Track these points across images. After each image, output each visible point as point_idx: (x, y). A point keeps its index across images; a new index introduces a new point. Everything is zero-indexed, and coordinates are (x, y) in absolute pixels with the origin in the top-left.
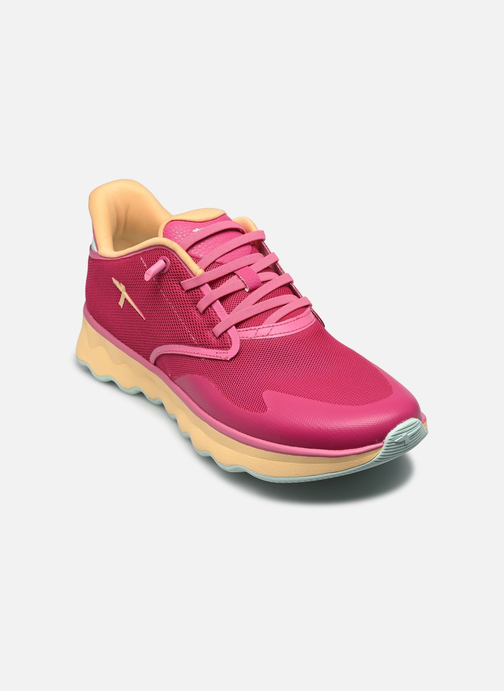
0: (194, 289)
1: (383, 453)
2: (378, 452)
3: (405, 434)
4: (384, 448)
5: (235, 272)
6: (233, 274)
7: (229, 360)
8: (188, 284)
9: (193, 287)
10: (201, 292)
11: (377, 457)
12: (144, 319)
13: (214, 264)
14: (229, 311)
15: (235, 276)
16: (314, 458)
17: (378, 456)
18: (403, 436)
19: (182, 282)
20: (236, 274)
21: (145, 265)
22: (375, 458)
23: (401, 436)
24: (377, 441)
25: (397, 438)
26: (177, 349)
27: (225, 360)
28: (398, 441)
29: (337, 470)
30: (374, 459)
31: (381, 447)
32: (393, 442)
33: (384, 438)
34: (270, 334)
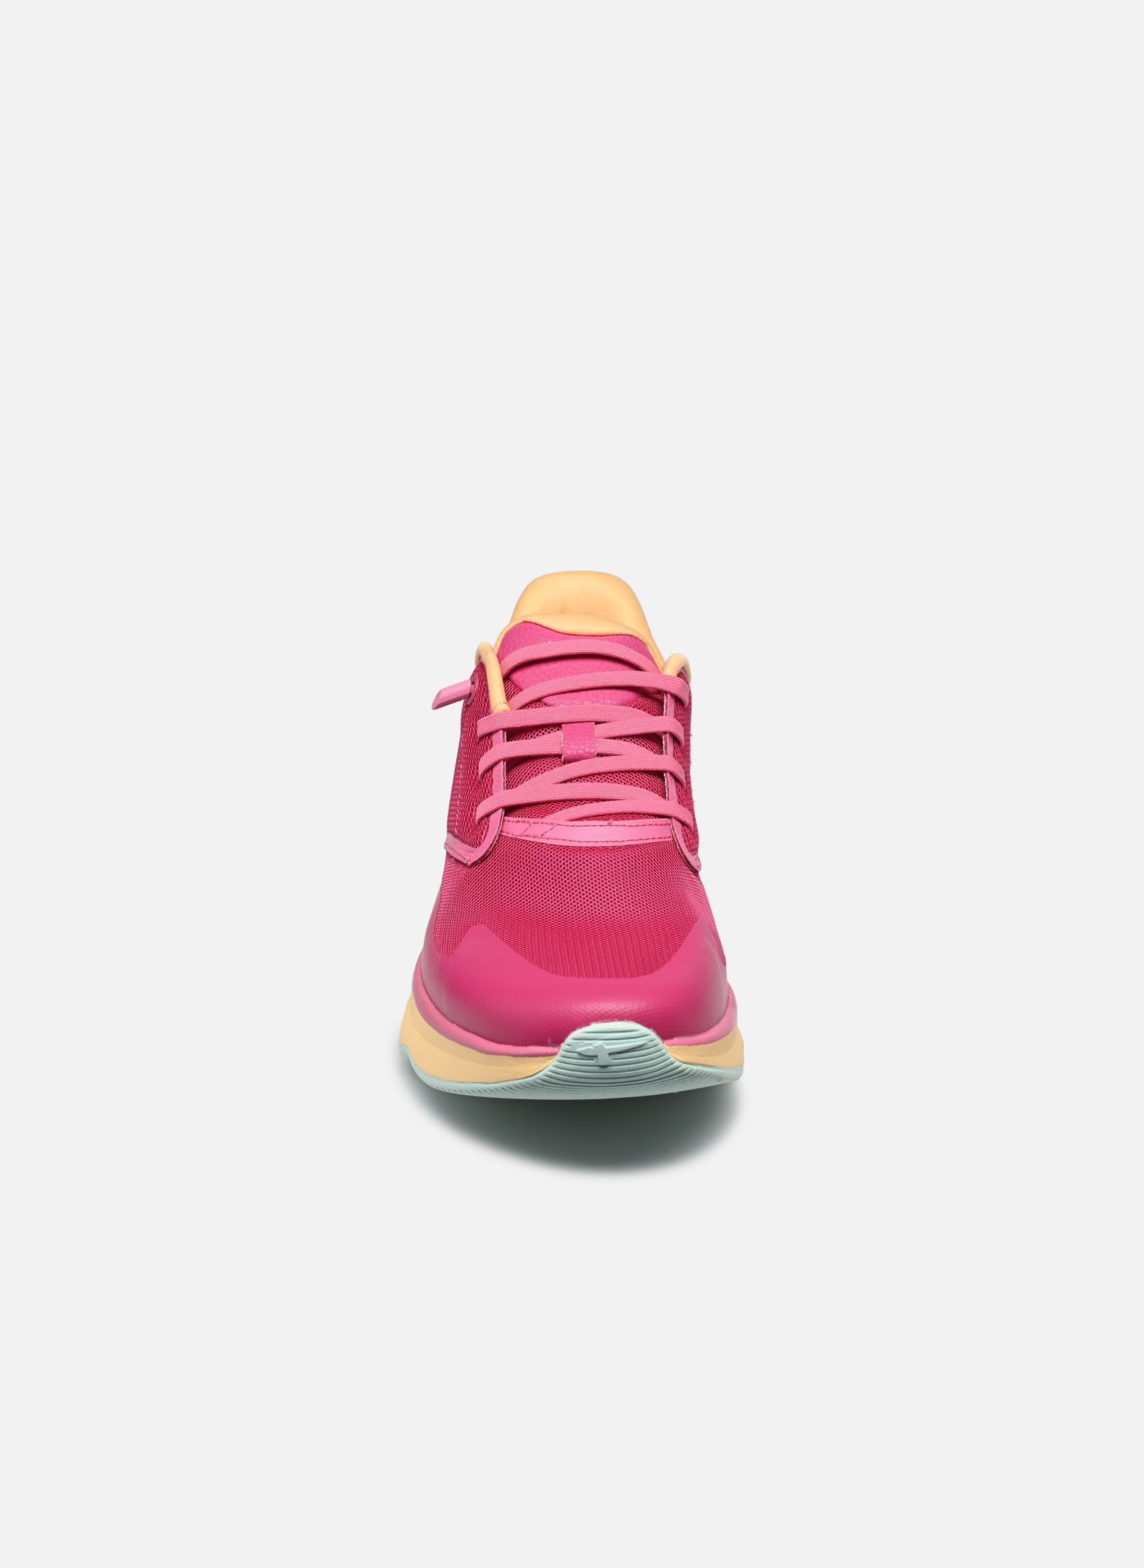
0: (486, 736)
1: (555, 1066)
2: (549, 1063)
3: (600, 1042)
4: (558, 1057)
5: (564, 725)
6: (558, 726)
7: (469, 865)
8: (482, 725)
10: (491, 743)
11: (544, 1072)
13: (538, 702)
14: (509, 785)
15: (560, 731)
17: (546, 1071)
18: (594, 1045)
19: (478, 722)
20: (562, 729)
22: (541, 1073)
23: (591, 1044)
24: (549, 1040)
25: (582, 1046)
27: (466, 865)
28: (584, 1051)
31: (554, 1054)
32: (573, 1051)
33: (563, 1041)
34: (547, 835)
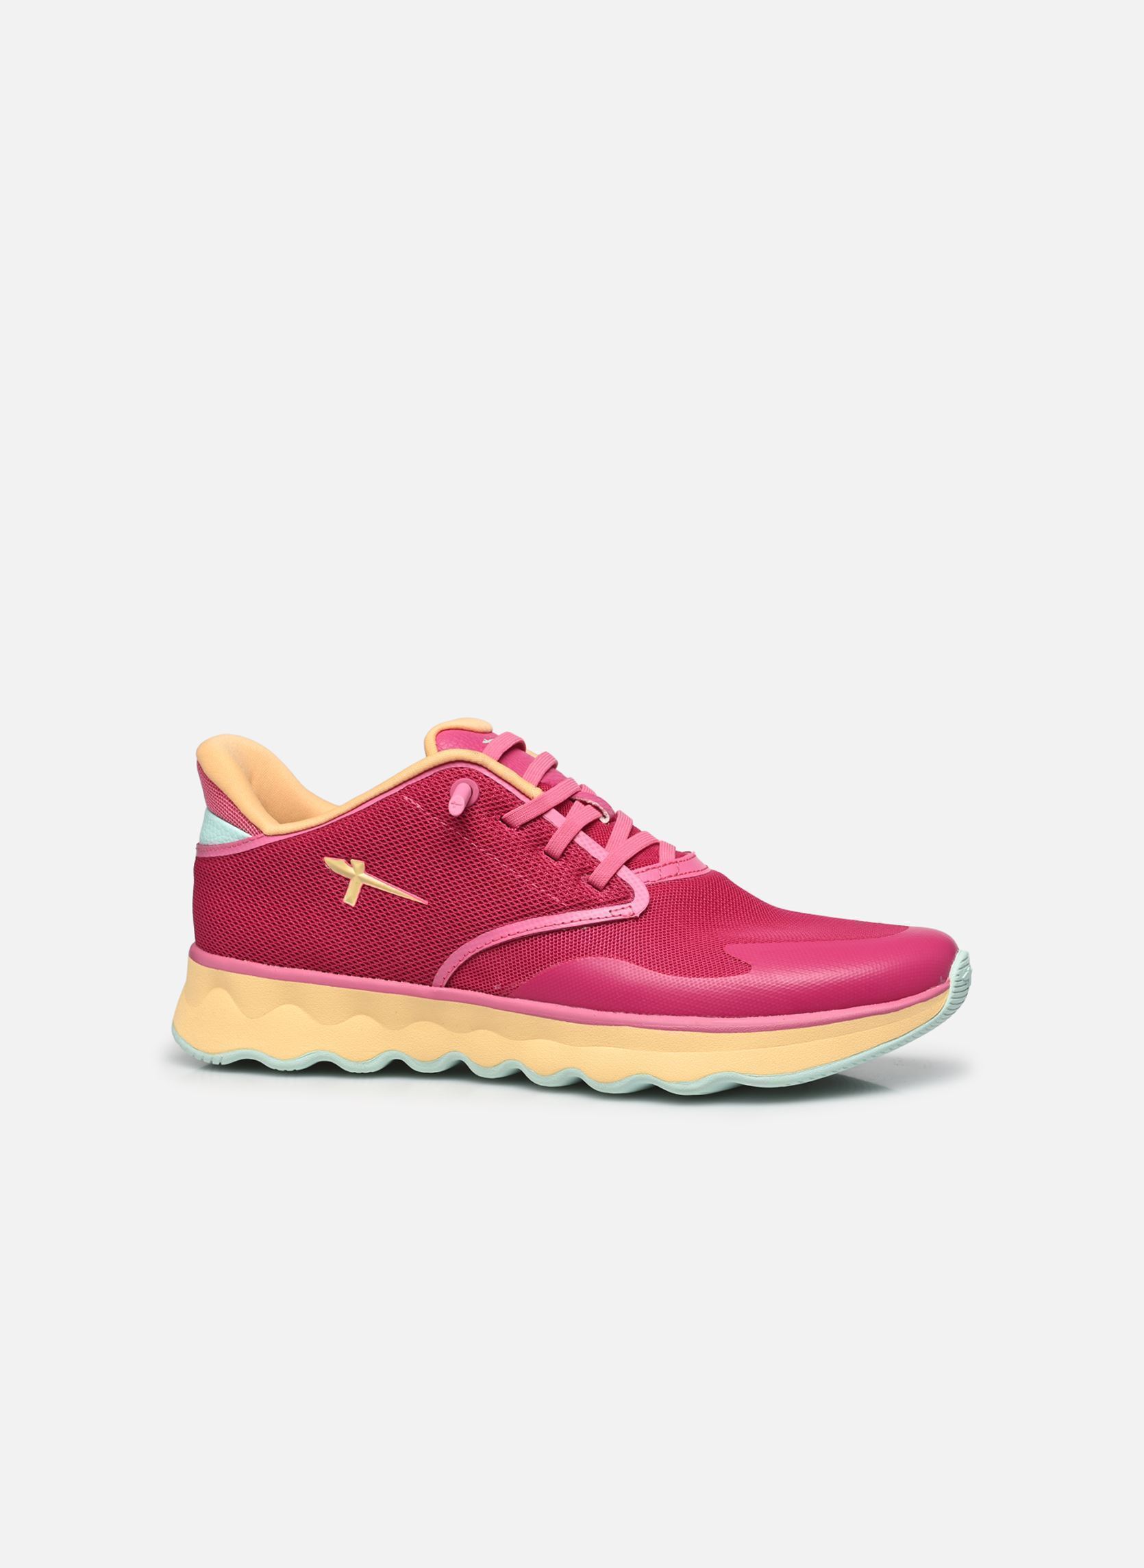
0: (534, 820)
1: (953, 998)
2: (947, 996)
4: (952, 989)
5: (573, 797)
7: (638, 916)
8: (518, 815)
9: (533, 817)
10: (548, 822)
11: (946, 1006)
12: (425, 902)
14: (606, 845)
15: (576, 802)
16: (858, 1020)
17: (947, 1004)
19: (505, 816)
20: (576, 800)
21: (419, 806)
22: (944, 1008)
24: (941, 978)
26: (521, 929)
27: (630, 919)
29: (897, 1035)
30: (942, 1011)
32: (961, 979)
33: (949, 974)
34: (680, 873)
